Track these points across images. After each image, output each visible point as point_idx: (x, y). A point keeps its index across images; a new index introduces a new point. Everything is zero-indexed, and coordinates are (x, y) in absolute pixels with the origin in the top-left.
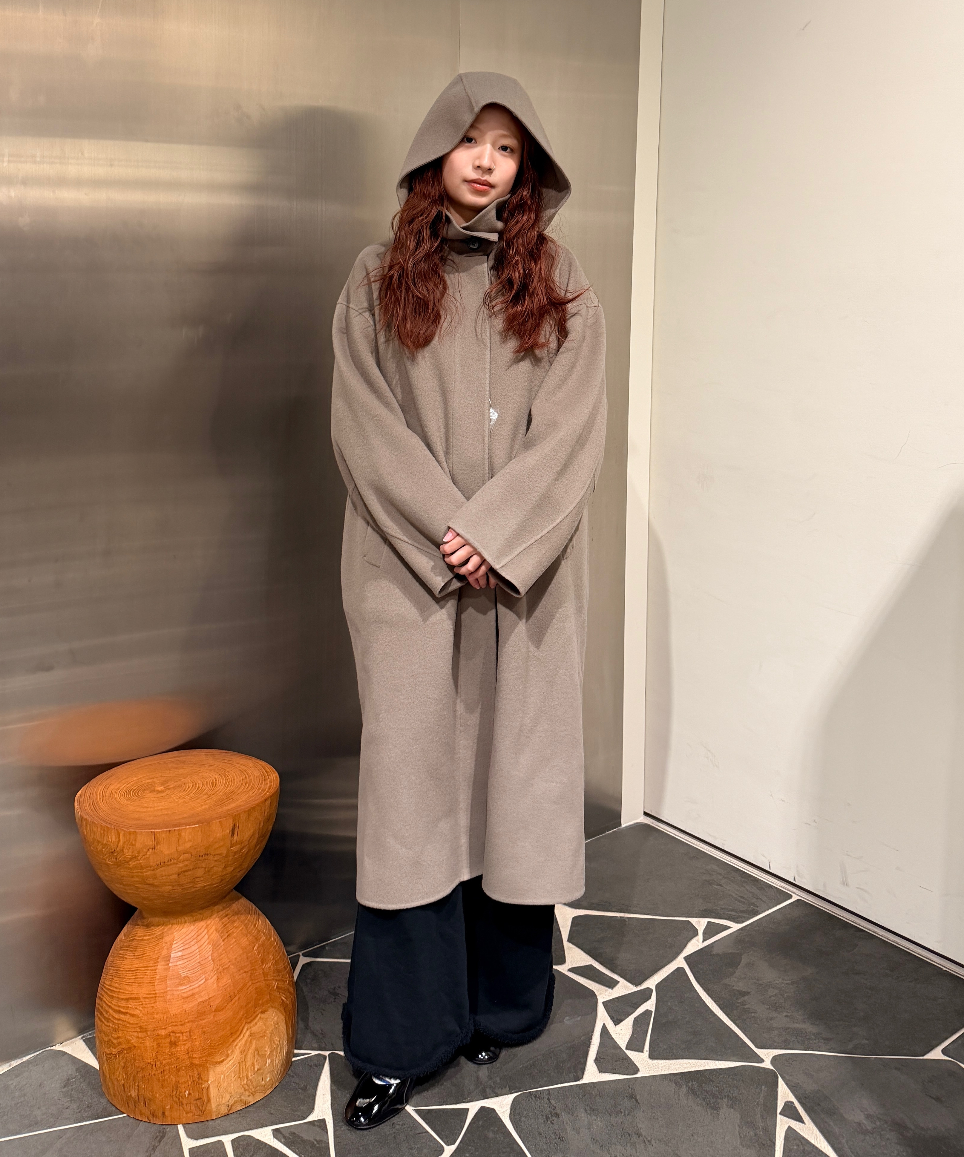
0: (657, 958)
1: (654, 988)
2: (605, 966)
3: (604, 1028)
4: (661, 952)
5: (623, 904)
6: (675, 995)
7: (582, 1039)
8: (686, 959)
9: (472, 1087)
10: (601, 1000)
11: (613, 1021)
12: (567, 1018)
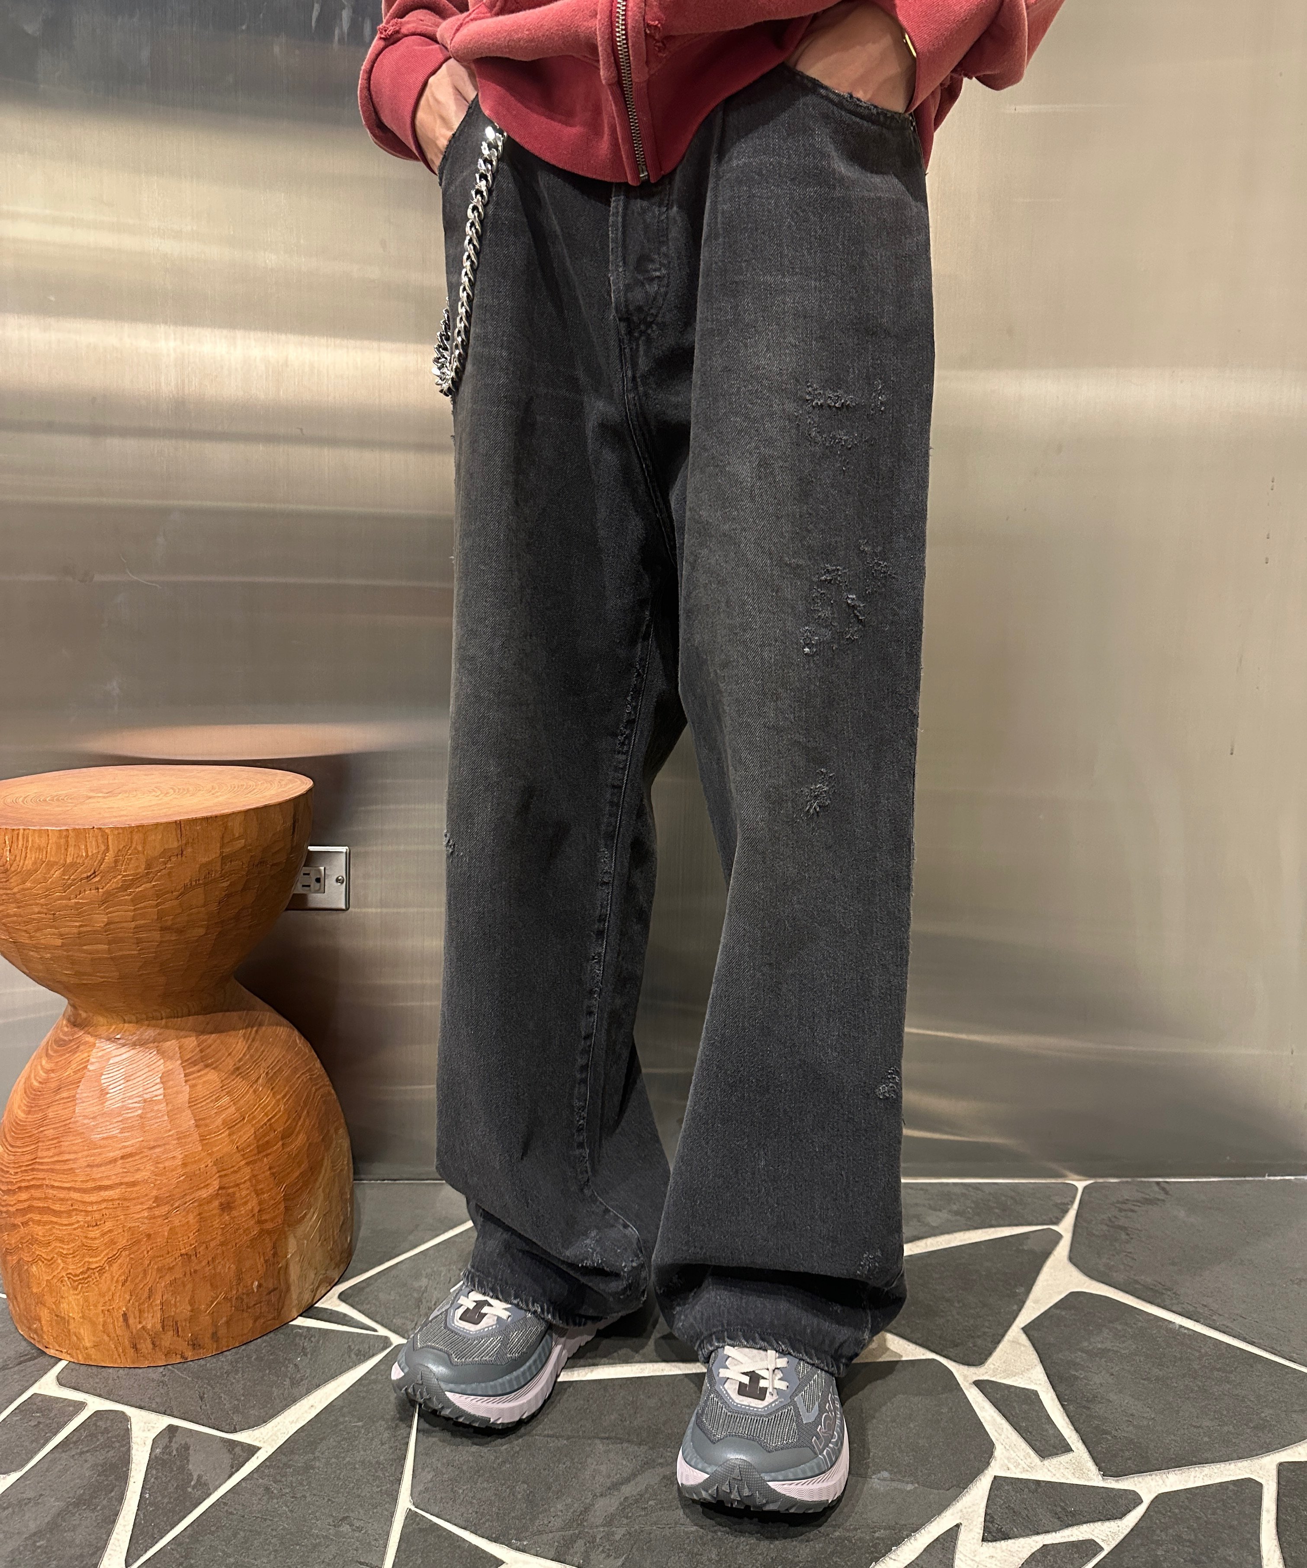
0: (1206, 1439)
1: (1147, 1499)
2: (1062, 1405)
3: (952, 1534)
4: (1226, 1428)
5: (1205, 1306)
6: (1193, 1537)
7: (877, 1535)
8: (1282, 1467)
9: (558, 1523)
10: (996, 1469)
11: (986, 1529)
12: (886, 1474)
